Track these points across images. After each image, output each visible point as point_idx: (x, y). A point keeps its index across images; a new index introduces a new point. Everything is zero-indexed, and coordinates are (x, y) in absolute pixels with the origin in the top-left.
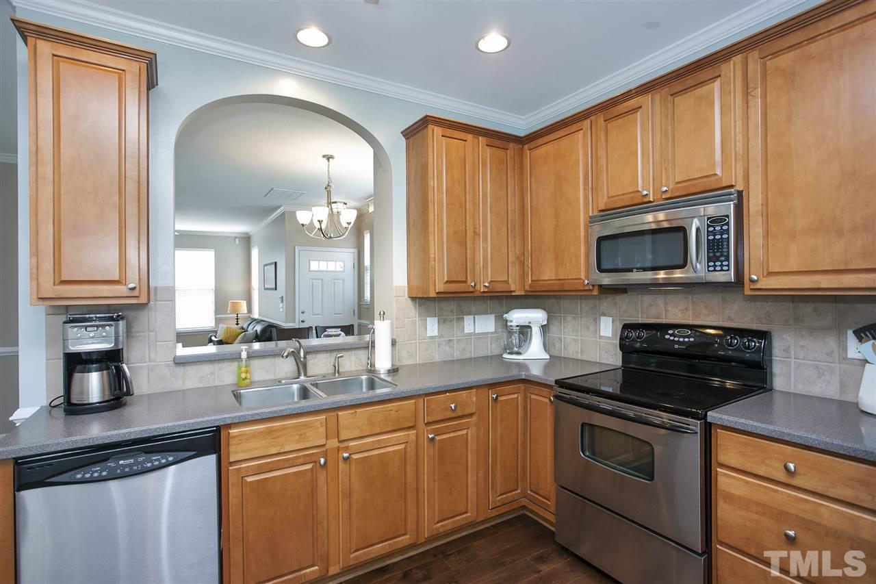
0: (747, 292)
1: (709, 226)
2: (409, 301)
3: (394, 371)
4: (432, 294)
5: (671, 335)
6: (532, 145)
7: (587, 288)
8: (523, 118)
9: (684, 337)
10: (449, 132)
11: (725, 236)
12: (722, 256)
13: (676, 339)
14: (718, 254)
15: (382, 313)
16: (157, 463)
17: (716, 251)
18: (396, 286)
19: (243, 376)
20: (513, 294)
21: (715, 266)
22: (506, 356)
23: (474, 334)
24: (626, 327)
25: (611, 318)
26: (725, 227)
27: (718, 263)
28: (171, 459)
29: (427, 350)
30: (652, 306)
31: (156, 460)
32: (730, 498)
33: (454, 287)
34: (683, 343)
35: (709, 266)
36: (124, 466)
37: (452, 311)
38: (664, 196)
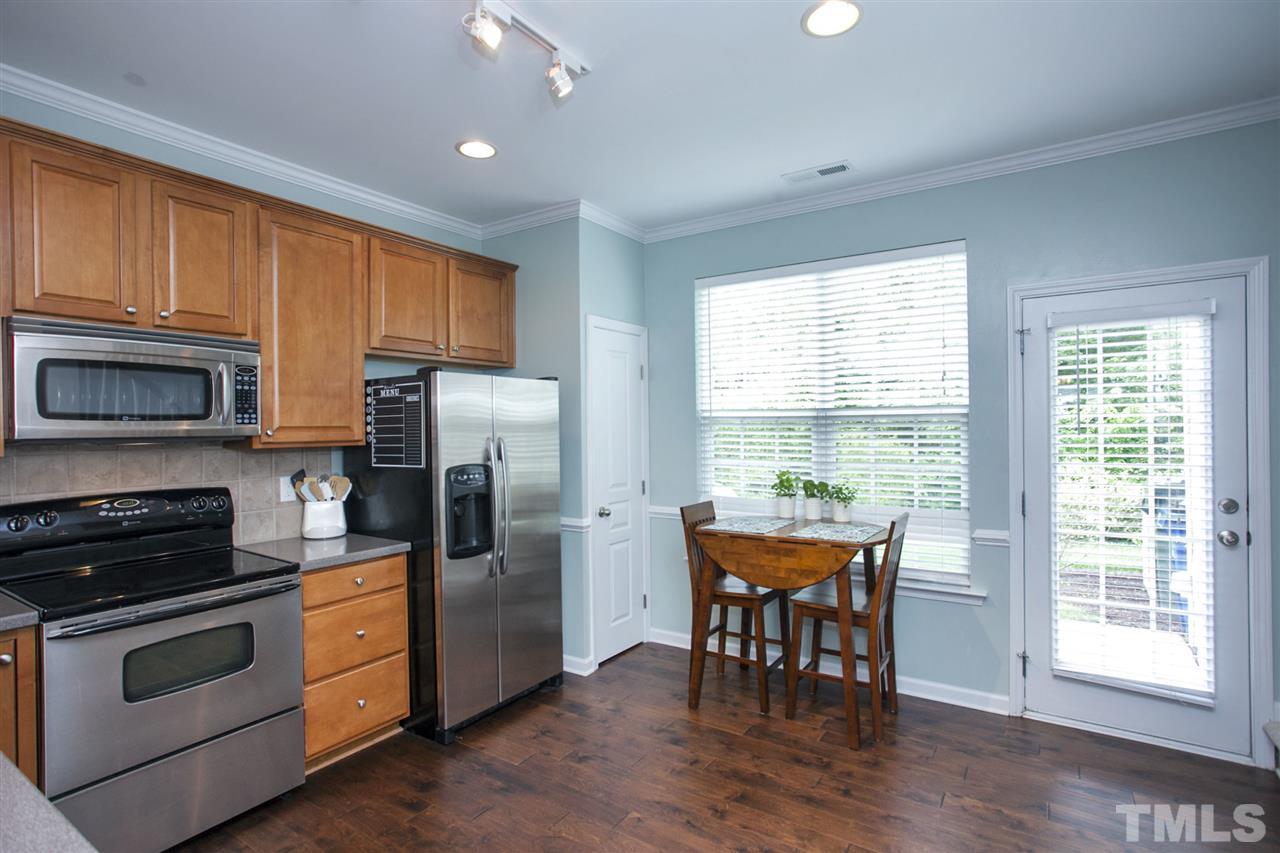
0: (257, 446)
1: (237, 375)
5: (108, 510)
9: (132, 509)
12: (250, 408)
13: (120, 514)
14: (246, 406)
17: (245, 402)
21: (243, 418)
26: (253, 379)
27: (246, 416)
34: (133, 518)
35: (237, 418)
38: (158, 322)
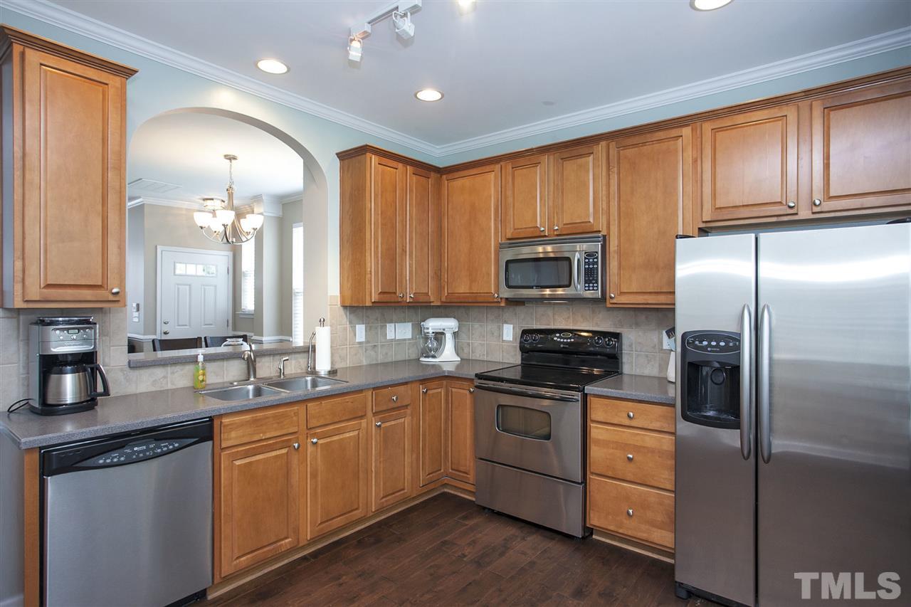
0: (608, 305)
1: (585, 258)
2: (341, 308)
3: (333, 372)
4: (368, 304)
5: (558, 337)
6: (450, 176)
7: (496, 300)
8: (438, 147)
9: (567, 339)
10: (385, 161)
11: (595, 266)
12: (593, 279)
13: (562, 340)
14: (591, 278)
15: (322, 320)
16: (165, 449)
17: (590, 276)
18: (331, 296)
19: (201, 378)
20: (432, 304)
21: (589, 286)
22: (422, 359)
23: (395, 340)
24: (525, 332)
25: (512, 326)
26: (596, 260)
27: (591, 285)
28: (176, 445)
29: (356, 355)
30: (543, 315)
31: (164, 446)
32: (598, 442)
33: (386, 298)
34: (567, 343)
35: (585, 287)
36: (139, 452)
37: (377, 319)
38: (555, 233)
